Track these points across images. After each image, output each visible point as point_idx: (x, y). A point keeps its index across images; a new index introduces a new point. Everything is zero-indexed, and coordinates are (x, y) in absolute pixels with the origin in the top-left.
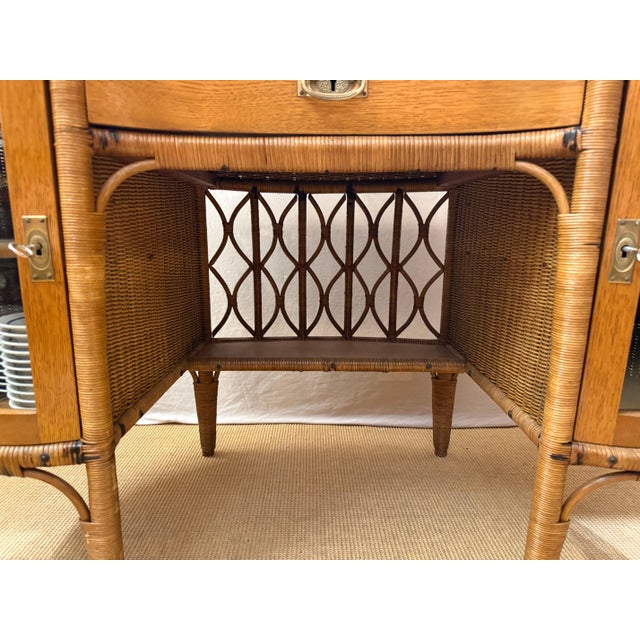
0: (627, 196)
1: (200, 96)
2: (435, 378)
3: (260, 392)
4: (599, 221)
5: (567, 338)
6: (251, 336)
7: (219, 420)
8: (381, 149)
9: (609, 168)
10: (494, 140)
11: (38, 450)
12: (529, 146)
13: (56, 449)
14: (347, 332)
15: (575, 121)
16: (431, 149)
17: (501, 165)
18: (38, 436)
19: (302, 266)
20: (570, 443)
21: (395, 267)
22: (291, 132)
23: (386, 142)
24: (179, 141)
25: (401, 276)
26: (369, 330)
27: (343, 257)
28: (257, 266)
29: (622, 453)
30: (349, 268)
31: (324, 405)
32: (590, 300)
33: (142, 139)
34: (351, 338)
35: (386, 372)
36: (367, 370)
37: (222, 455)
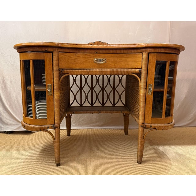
0: (150, 80)
1: (77, 63)
2: (124, 115)
3: (80, 121)
4: (145, 84)
5: (142, 104)
6: (79, 106)
7: (71, 128)
8: (108, 71)
9: (146, 76)
10: (128, 70)
11: (47, 126)
12: (134, 71)
13: (50, 126)
14: (103, 105)
15: (141, 68)
16: (117, 71)
17: (130, 74)
18: (47, 124)
19: (92, 89)
20: (143, 123)
21: (114, 89)
22: (93, 68)
23: (109, 70)
24: (73, 70)
25: (115, 91)
26: (108, 104)
27: (102, 86)
28: (81, 89)
29: (152, 125)
30: (103, 89)
31: (97, 124)
32: (145, 97)
33: (67, 70)
34: (104, 106)
35: (112, 113)
36: (108, 113)
37: (72, 136)
